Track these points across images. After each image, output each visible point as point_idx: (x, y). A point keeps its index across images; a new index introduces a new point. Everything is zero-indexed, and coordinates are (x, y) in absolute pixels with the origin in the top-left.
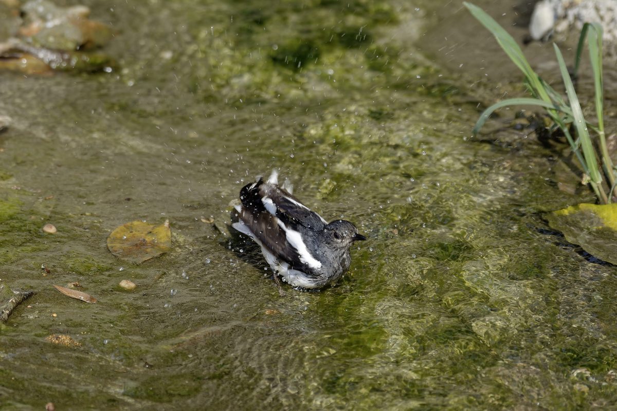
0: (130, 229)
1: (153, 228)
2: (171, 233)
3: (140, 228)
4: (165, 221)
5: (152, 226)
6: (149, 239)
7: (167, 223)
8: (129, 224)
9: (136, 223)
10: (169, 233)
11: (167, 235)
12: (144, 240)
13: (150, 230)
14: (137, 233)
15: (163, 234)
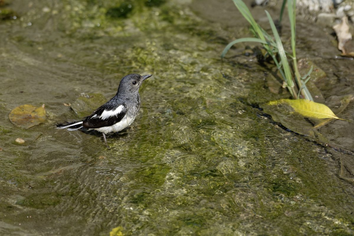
0: (22, 109)
1: (36, 109)
2: (46, 112)
3: (28, 109)
4: (42, 105)
5: (35, 108)
6: (33, 115)
7: (43, 106)
8: (22, 106)
9: (26, 105)
10: (45, 112)
11: (43, 113)
12: (30, 116)
13: (34, 110)
14: (26, 111)
15: (41, 112)
